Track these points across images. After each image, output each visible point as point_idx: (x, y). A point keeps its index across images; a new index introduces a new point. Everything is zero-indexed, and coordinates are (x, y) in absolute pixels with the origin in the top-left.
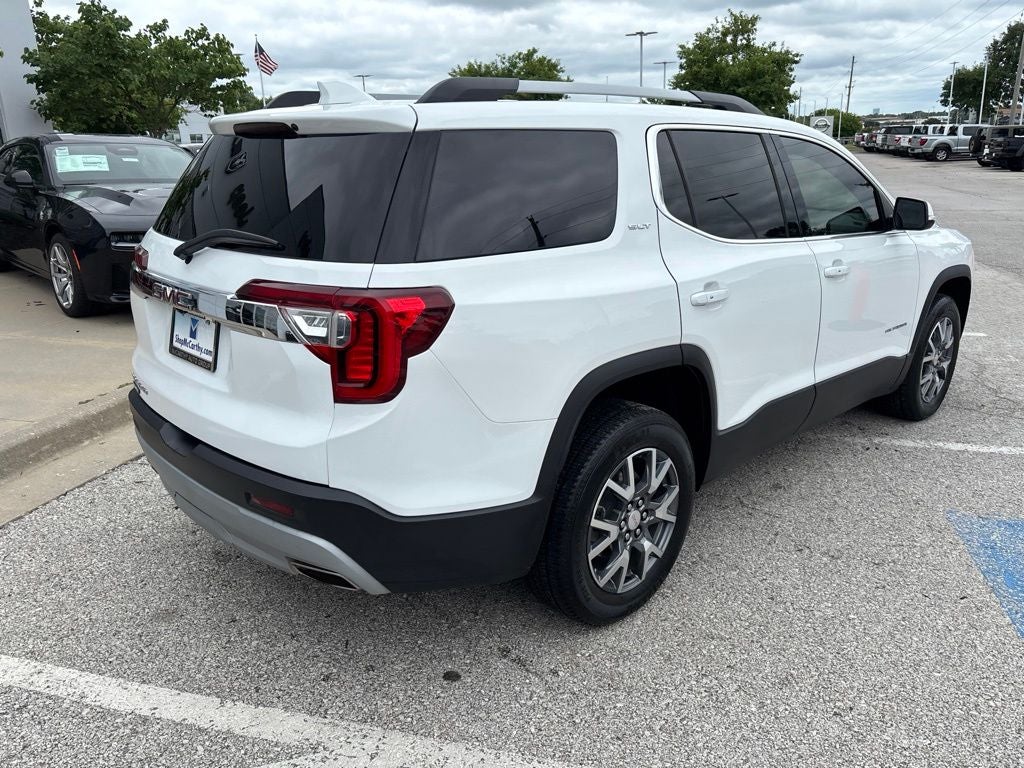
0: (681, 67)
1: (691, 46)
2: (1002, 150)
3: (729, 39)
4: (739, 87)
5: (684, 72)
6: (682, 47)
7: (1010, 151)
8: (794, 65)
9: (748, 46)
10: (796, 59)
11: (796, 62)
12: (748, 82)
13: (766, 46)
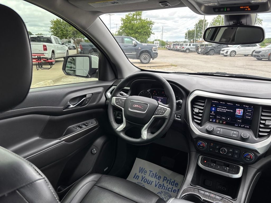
0: (122, 24)
1: (124, 18)
2: (204, 50)
3: (135, 17)
4: (139, 30)
5: (123, 25)
6: (122, 18)
7: (206, 50)
8: (153, 25)
9: (140, 19)
10: (153, 23)
11: (153, 24)
12: (141, 28)
13: (145, 19)
